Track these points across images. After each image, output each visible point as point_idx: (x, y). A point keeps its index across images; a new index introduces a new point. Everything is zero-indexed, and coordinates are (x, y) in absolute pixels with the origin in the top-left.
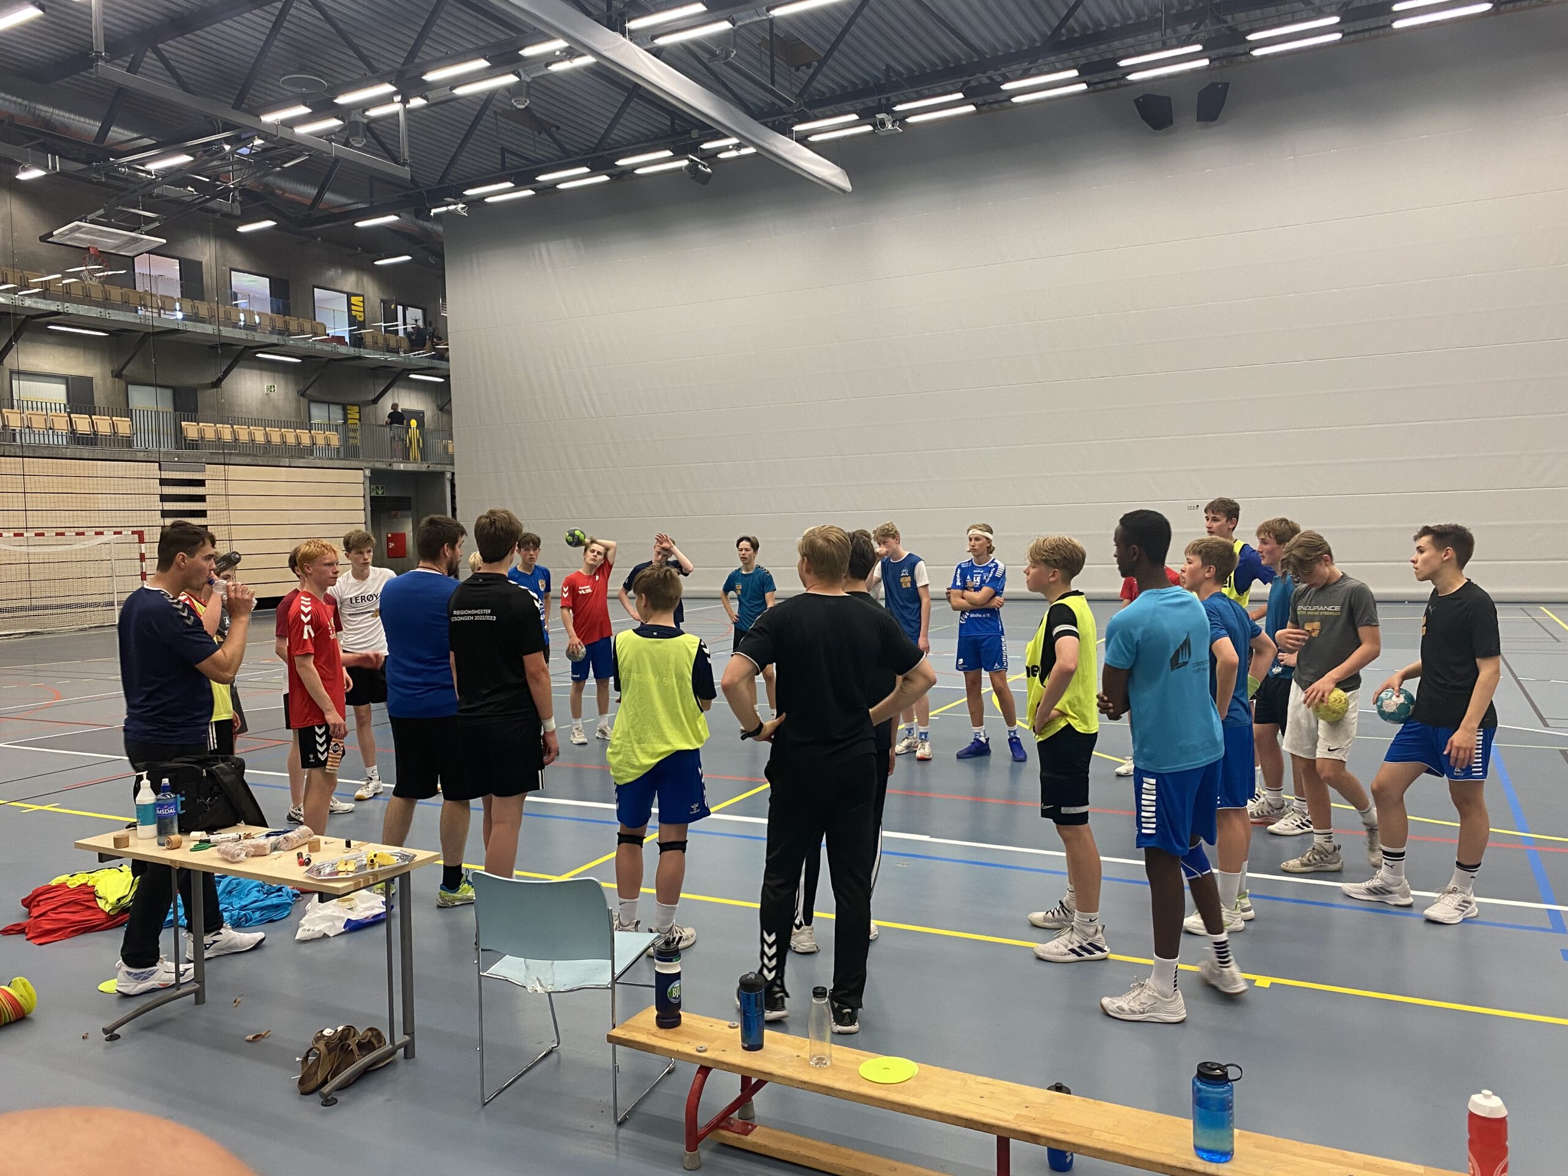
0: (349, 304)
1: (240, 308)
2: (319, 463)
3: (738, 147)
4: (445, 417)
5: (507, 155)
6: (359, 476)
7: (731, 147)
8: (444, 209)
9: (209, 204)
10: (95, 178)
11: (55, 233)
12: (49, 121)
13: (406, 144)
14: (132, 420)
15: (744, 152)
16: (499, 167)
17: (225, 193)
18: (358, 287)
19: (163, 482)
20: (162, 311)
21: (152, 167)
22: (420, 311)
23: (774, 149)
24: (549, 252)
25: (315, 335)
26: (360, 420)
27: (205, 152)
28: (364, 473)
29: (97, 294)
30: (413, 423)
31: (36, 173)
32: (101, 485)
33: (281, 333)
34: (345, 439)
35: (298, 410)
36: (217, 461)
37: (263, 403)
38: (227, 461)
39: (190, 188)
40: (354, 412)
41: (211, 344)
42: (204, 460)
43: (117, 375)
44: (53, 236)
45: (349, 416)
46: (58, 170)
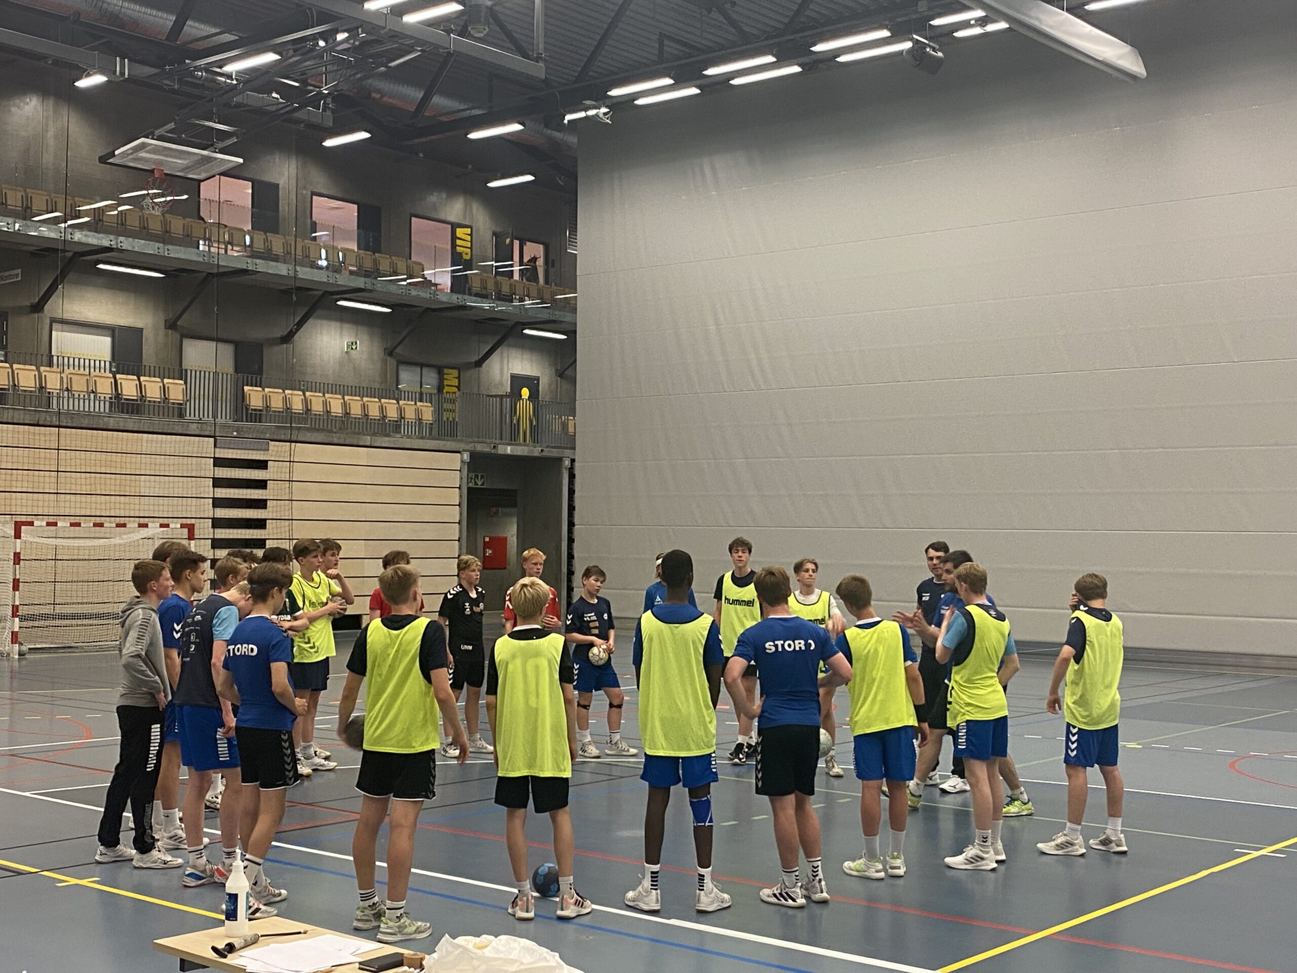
0: (454, 237)
1: (319, 242)
2: (408, 443)
3: (982, 22)
4: (566, 386)
5: (666, 42)
6: (455, 461)
7: (973, 22)
8: (582, 115)
9: (297, 115)
10: (167, 85)
11: (117, 152)
12: (117, 16)
13: (541, 32)
14: (186, 383)
15: (991, 28)
16: (655, 58)
17: (314, 102)
18: (465, 217)
19: (219, 462)
20: (230, 247)
21: (231, 68)
22: (541, 246)
23: (1035, 23)
24: (713, 169)
25: (410, 277)
26: (458, 388)
27: (295, 51)
28: (462, 458)
29: (155, 226)
30: (525, 392)
31: (97, 79)
32: (143, 464)
33: (367, 274)
34: (438, 412)
35: (384, 372)
36: (282, 437)
37: (341, 364)
38: (294, 438)
39: (274, 95)
40: (451, 378)
41: (283, 288)
42: (268, 436)
43: (171, 325)
44: (114, 156)
45: (446, 383)
46: (126, 76)
